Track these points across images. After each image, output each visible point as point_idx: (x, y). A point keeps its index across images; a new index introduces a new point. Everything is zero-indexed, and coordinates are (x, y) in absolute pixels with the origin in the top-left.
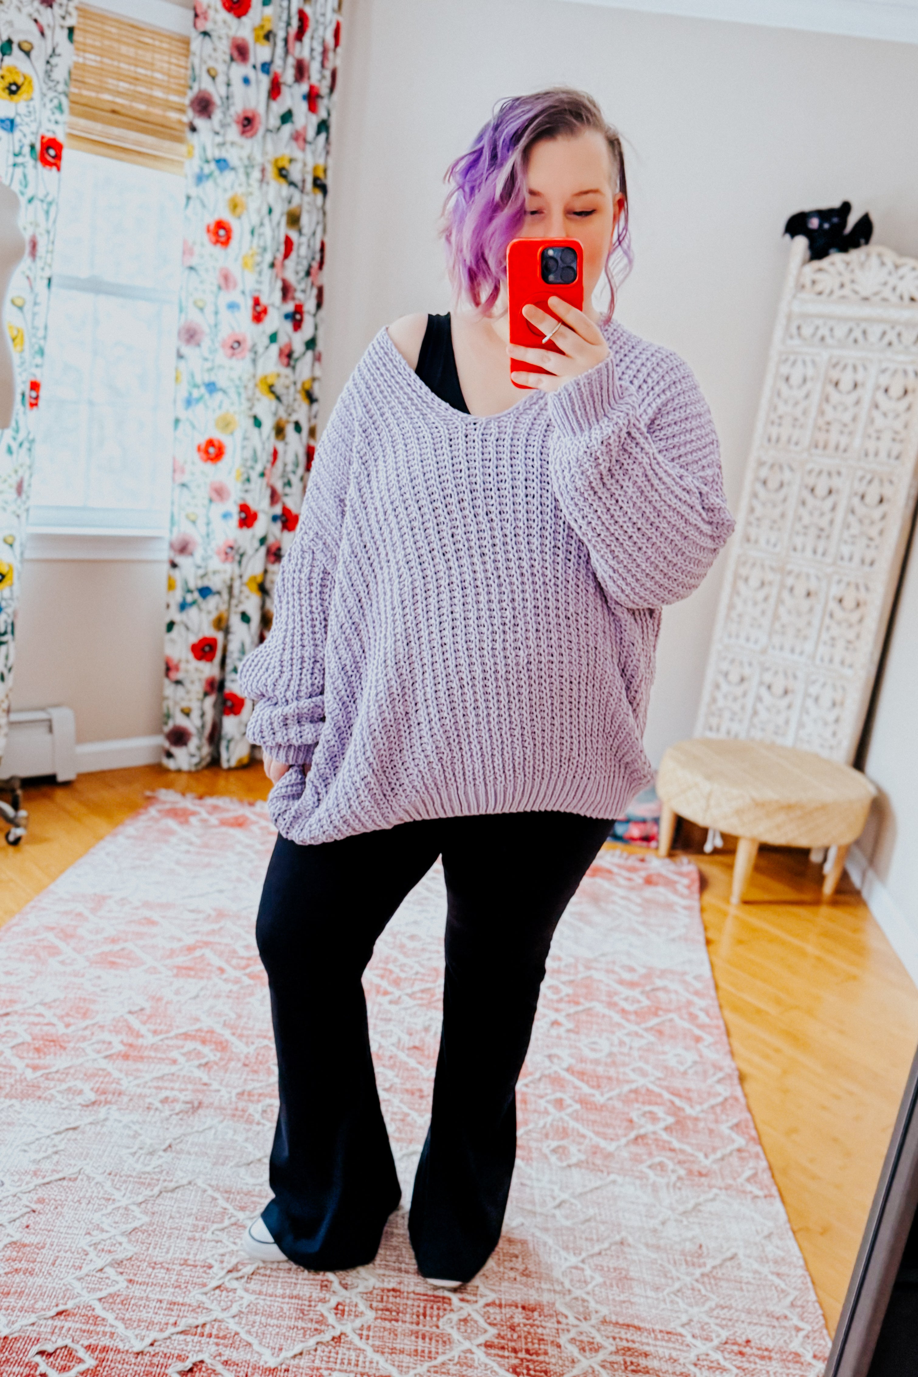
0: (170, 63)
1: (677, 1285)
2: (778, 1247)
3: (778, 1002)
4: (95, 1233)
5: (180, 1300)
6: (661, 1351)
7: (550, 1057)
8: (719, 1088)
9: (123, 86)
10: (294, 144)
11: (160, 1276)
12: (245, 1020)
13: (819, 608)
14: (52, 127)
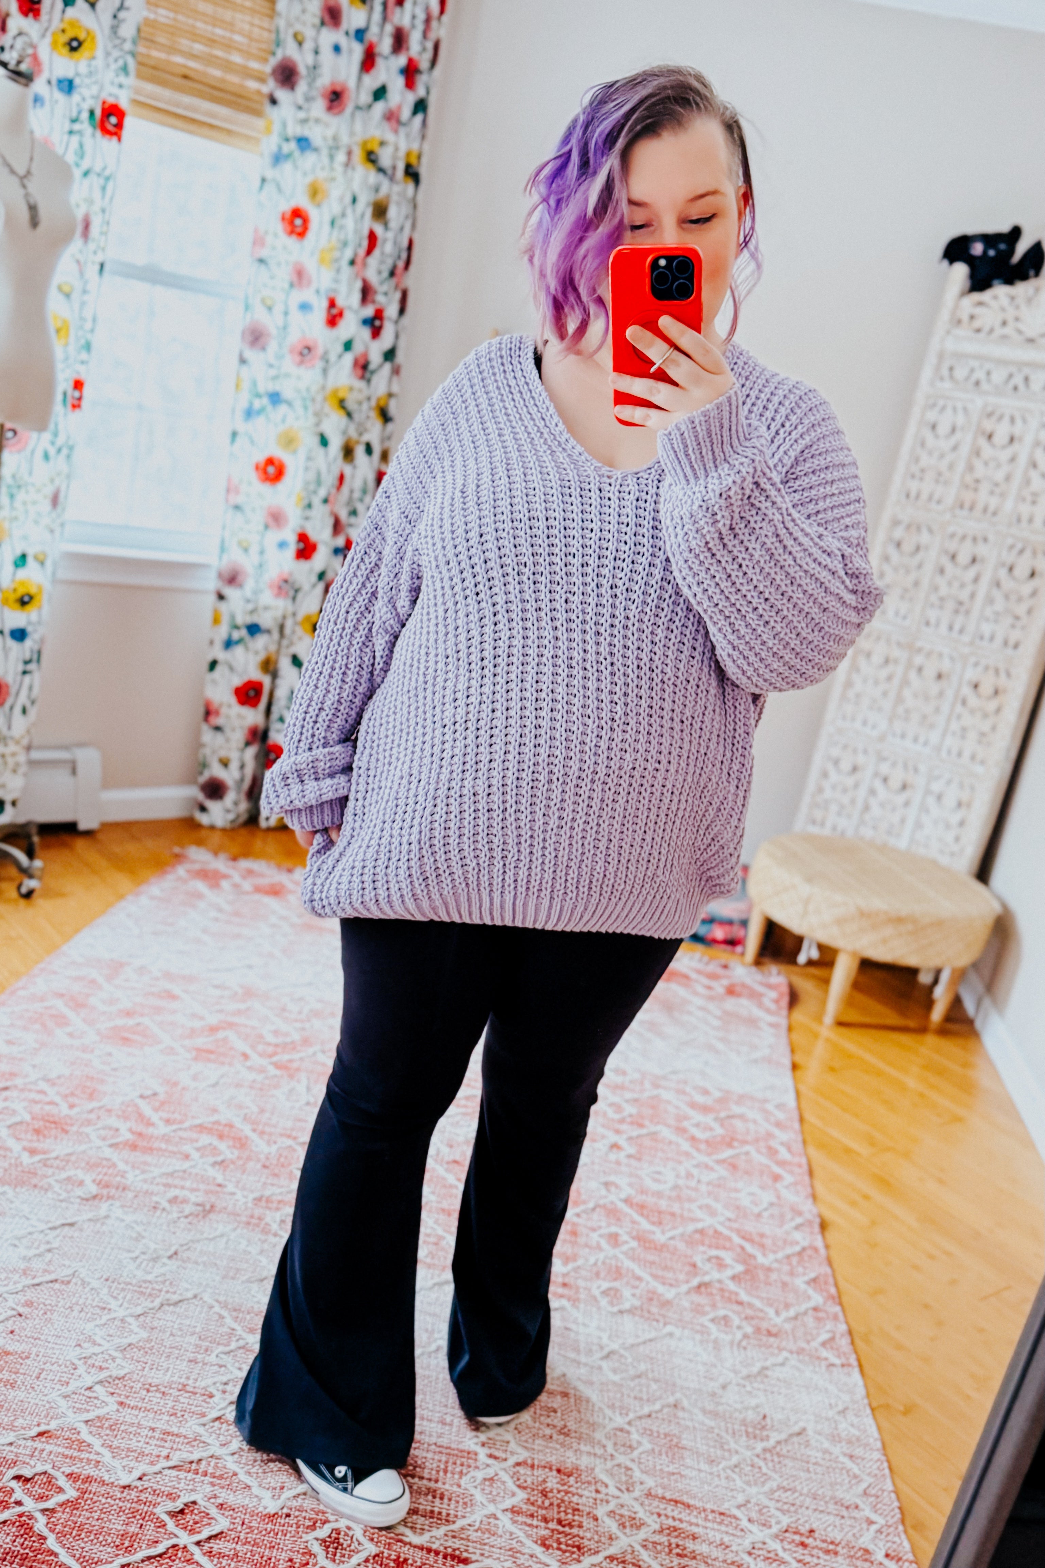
0: (252, 25)
1: (735, 1459)
2: (852, 1425)
3: (872, 1142)
4: (85, 1345)
5: (175, 1430)
6: (711, 1534)
7: (607, 1184)
8: (797, 1236)
9: (198, 48)
10: (386, 126)
11: (155, 1400)
12: (267, 1115)
13: (950, 694)
14: (115, 90)
